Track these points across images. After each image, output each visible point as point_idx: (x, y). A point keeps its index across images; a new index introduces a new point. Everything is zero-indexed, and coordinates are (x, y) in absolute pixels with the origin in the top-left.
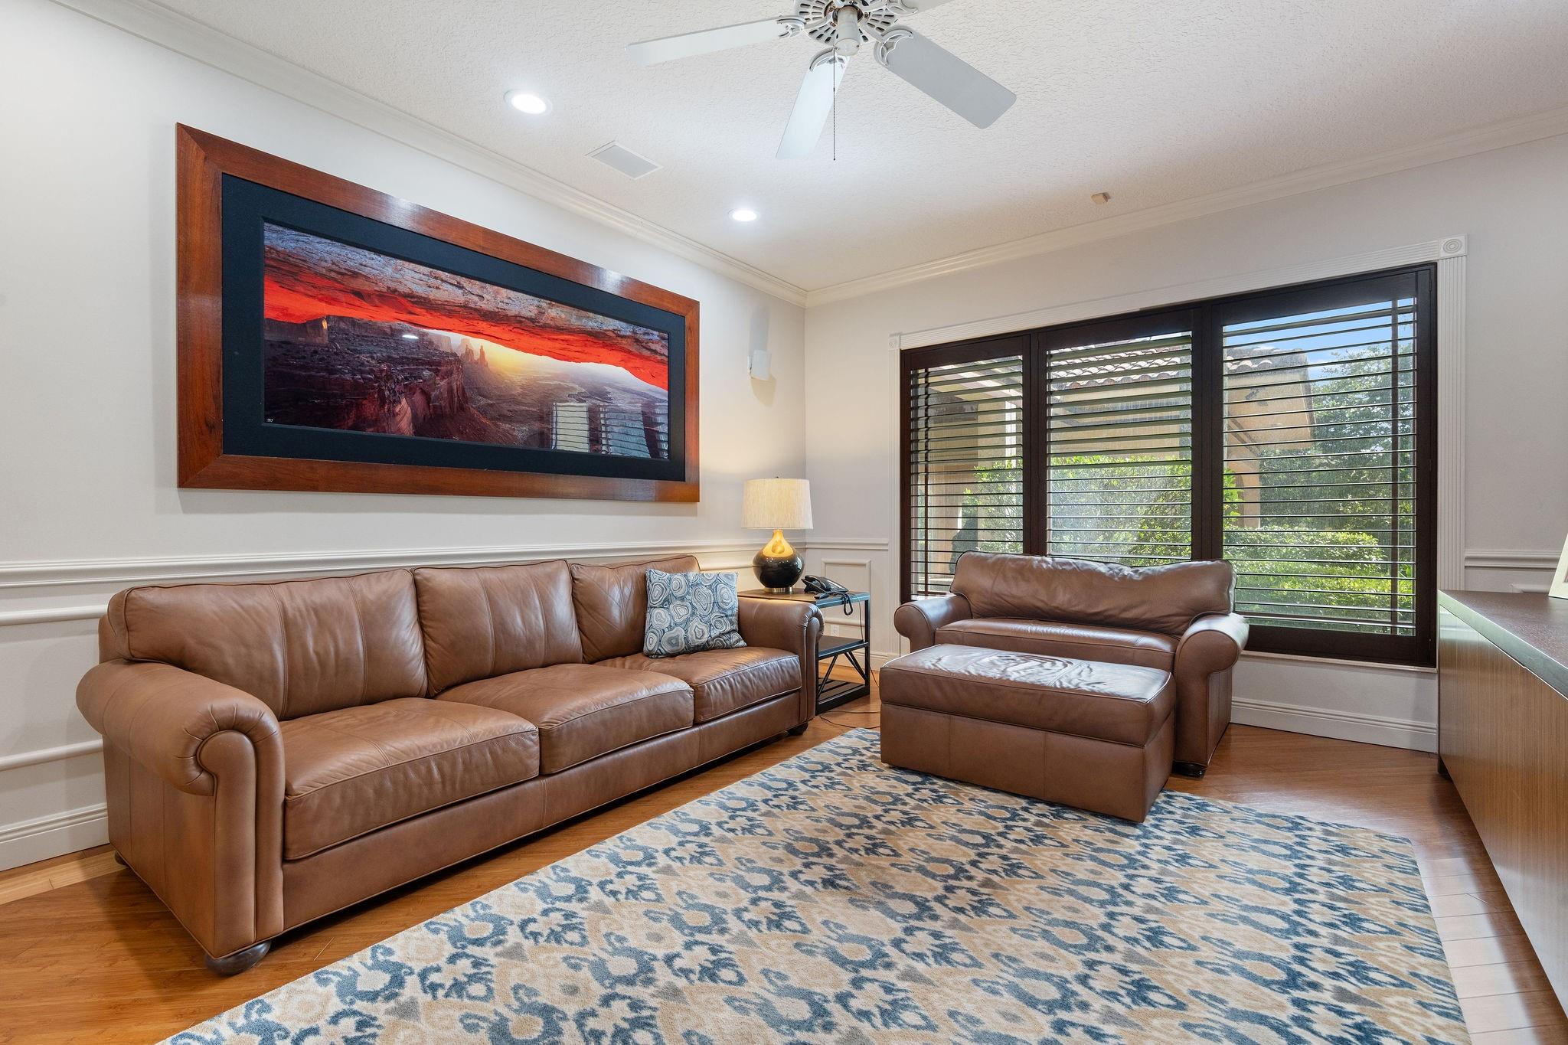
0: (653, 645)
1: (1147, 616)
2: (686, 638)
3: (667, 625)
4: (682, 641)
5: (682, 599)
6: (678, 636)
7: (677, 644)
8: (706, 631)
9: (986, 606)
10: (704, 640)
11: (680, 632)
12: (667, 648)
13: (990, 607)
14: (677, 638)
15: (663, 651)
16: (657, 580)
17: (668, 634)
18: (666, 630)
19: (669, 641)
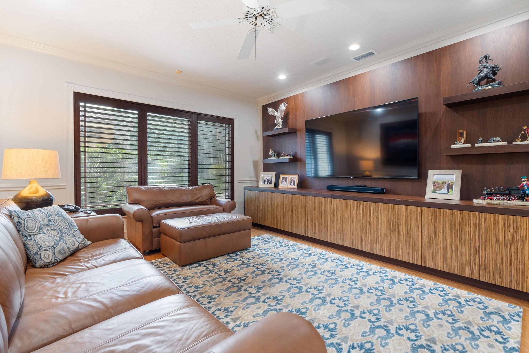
0: (50, 258)
1: (202, 200)
2: (68, 247)
3: (53, 243)
4: (67, 250)
5: (48, 225)
6: (63, 247)
7: (65, 253)
8: (75, 240)
9: (151, 206)
10: (77, 245)
11: (62, 245)
12: (60, 257)
13: (152, 206)
14: (63, 249)
15: (58, 260)
16: (26, 216)
17: (58, 249)
18: (55, 246)
19: (60, 253)
